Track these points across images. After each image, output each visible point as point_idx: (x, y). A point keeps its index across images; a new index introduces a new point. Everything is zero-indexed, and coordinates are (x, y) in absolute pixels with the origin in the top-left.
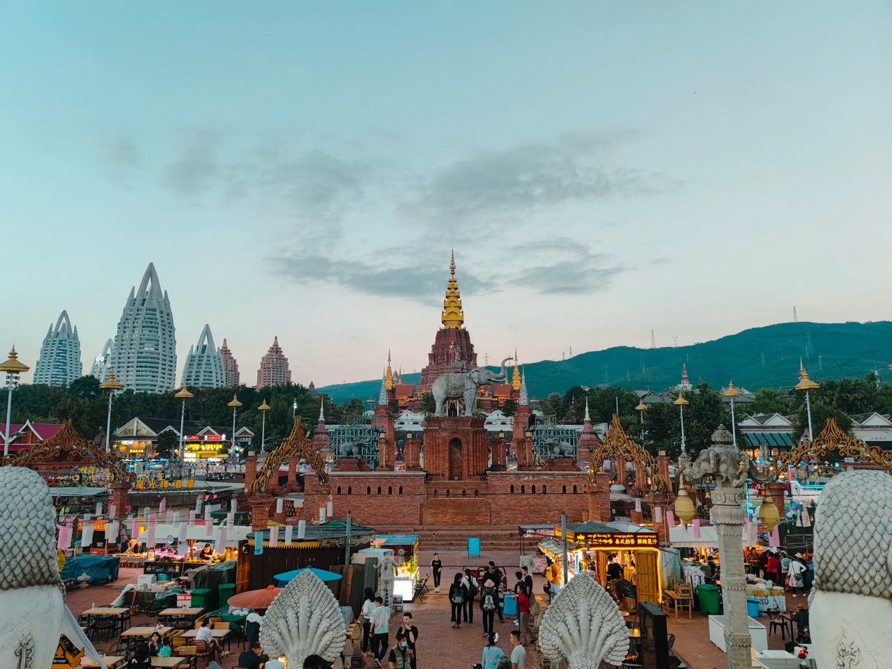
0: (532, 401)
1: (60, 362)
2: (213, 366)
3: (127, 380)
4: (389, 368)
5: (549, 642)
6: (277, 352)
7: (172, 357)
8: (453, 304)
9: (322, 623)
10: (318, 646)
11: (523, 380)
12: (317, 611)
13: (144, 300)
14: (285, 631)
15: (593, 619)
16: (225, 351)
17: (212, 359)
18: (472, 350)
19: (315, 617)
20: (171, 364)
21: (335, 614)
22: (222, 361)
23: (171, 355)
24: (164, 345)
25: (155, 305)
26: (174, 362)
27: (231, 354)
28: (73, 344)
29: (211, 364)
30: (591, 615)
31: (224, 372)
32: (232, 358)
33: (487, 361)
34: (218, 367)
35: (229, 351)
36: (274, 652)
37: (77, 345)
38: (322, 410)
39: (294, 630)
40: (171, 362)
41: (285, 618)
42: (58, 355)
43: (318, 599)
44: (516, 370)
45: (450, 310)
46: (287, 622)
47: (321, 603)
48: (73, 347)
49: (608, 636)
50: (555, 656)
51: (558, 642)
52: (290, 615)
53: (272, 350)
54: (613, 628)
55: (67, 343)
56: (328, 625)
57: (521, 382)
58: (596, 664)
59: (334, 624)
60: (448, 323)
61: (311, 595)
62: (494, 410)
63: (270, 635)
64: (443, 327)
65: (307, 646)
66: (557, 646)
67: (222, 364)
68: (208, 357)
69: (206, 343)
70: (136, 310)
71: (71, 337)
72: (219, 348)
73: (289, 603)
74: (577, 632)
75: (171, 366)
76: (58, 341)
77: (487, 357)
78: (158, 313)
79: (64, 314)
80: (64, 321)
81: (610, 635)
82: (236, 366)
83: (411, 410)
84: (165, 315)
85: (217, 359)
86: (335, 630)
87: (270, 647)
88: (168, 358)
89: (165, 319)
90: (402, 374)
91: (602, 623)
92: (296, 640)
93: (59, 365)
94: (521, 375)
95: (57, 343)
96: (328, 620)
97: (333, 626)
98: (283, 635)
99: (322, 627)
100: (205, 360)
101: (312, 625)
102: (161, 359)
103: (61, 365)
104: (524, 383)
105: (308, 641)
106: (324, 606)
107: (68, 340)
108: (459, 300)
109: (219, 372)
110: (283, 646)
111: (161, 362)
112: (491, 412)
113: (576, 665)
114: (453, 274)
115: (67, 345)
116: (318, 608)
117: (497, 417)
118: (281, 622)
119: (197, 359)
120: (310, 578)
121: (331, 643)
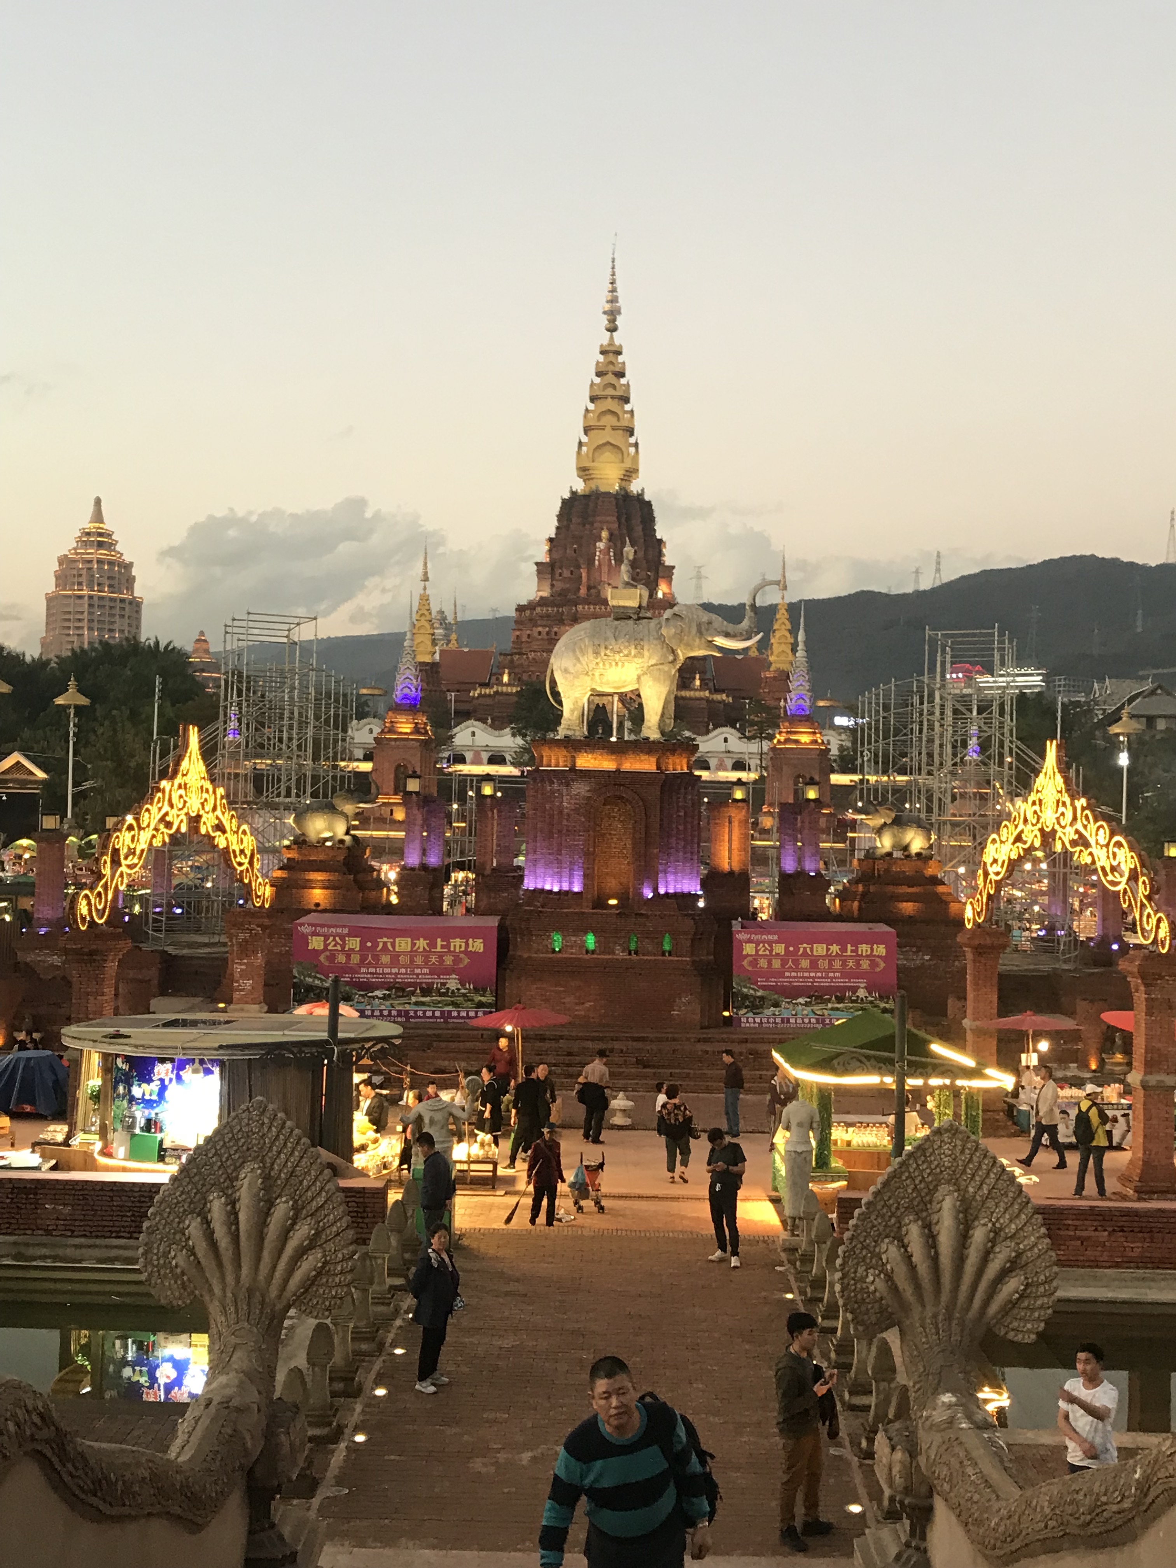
0: (821, 703)
4: (425, 599)
6: (101, 544)
8: (609, 420)
9: (296, 1228)
11: (801, 646)
12: (283, 1199)
15: (971, 1232)
18: (660, 554)
19: (280, 1214)
30: (966, 1224)
33: (699, 587)
39: (224, 1242)
41: (204, 1214)
43: (287, 1170)
44: (782, 616)
45: (598, 437)
46: (208, 1224)
47: (294, 1182)
49: (1004, 1274)
50: (873, 1319)
51: (882, 1286)
52: (217, 1205)
53: (85, 537)
54: (1019, 1256)
56: (313, 1232)
57: (794, 650)
59: (329, 1231)
60: (594, 474)
61: (268, 1160)
62: (715, 728)
64: (580, 486)
74: (930, 1263)
77: (699, 577)
81: (1012, 1269)
83: (484, 721)
86: (329, 1247)
90: (459, 619)
91: (994, 1242)
92: (229, 1266)
94: (794, 631)
96: (313, 1222)
97: (324, 1236)
98: (198, 1255)
99: (297, 1238)
101: (272, 1231)
104: (801, 653)
106: (304, 1187)
108: (627, 407)
110: (197, 1280)
112: (708, 732)
114: (613, 329)
116: (287, 1192)
117: (722, 747)
118: (194, 1225)
120: (266, 1120)
121: (319, 1274)
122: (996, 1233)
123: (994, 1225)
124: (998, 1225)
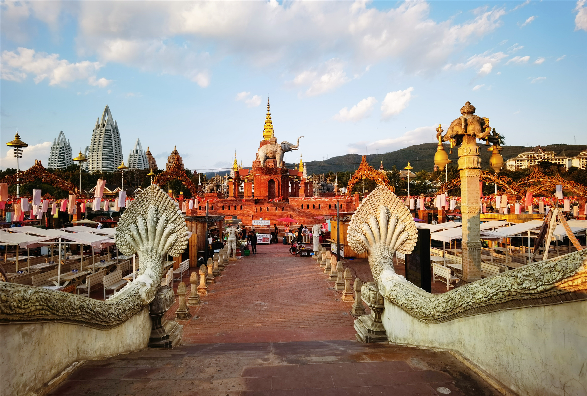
1: (61, 158)
2: (142, 161)
3: (97, 168)
5: (355, 238)
6: (176, 154)
7: (120, 156)
8: (269, 127)
9: (167, 226)
10: (164, 245)
12: (162, 217)
13: (104, 125)
14: (135, 234)
15: (390, 220)
16: (149, 154)
17: (141, 157)
19: (161, 222)
20: (120, 159)
21: (178, 219)
22: (147, 158)
23: (120, 154)
24: (116, 149)
25: (110, 128)
26: (122, 158)
27: (151, 155)
28: (68, 149)
29: (141, 160)
30: (388, 217)
31: (148, 164)
32: (152, 157)
34: (145, 161)
35: (151, 153)
36: (128, 250)
37: (70, 150)
38: (200, 180)
39: (143, 232)
40: (120, 158)
41: (136, 223)
42: (60, 154)
43: (164, 208)
45: (267, 130)
46: (137, 226)
47: (166, 211)
48: (68, 150)
49: (401, 233)
50: (360, 249)
51: (362, 238)
52: (140, 220)
53: (173, 153)
54: (405, 227)
55: (64, 148)
56: (173, 228)
58: (392, 254)
59: (178, 227)
60: (266, 137)
61: (157, 204)
63: (123, 237)
64: (263, 139)
65: (155, 245)
66: (361, 241)
67: (147, 160)
68: (140, 156)
69: (138, 148)
70: (100, 130)
71: (66, 145)
72: (145, 151)
73: (138, 212)
74: (377, 230)
75: (120, 160)
76: (59, 147)
78: (112, 132)
79: (62, 133)
80: (62, 136)
81: (403, 231)
82: (155, 161)
84: (115, 133)
85: (144, 157)
86: (178, 232)
87: (124, 247)
88: (118, 156)
89: (116, 135)
91: (397, 223)
92: (145, 240)
93: (61, 160)
95: (59, 148)
96: (173, 224)
97: (177, 229)
98: (134, 237)
99: (168, 230)
100: (138, 157)
101: (159, 228)
102: (114, 157)
103: (62, 160)
104: (305, 169)
105: (156, 241)
106: (169, 213)
107: (65, 147)
108: (272, 125)
109: (145, 163)
110: (134, 245)
111: (114, 158)
113: (377, 255)
114: (269, 110)
115: (65, 150)
116: (164, 215)
118: (132, 227)
119: (133, 157)
120: (156, 191)
121: (176, 242)
122: (398, 220)
123: (397, 217)
124: (398, 217)
